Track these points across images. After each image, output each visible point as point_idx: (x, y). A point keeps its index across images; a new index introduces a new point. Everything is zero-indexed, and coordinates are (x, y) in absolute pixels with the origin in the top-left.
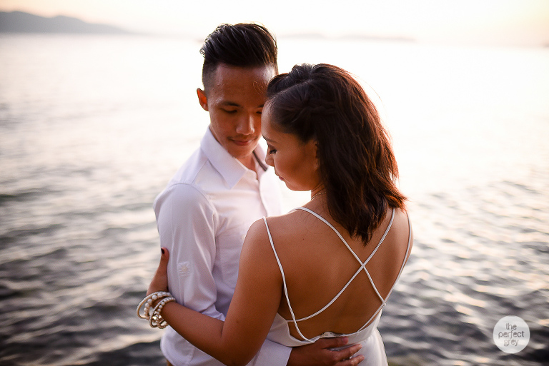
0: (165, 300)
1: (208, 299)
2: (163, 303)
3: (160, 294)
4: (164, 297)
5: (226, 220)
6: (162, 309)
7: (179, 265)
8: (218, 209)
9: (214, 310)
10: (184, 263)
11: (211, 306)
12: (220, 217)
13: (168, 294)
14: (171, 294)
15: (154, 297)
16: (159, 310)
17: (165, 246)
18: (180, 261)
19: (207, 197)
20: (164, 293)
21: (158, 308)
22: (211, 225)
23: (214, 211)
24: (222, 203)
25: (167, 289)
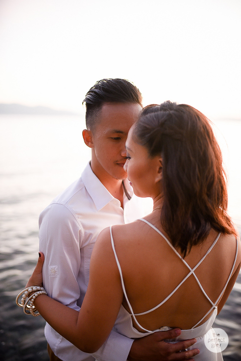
0: (38, 293)
1: (71, 297)
2: (36, 295)
3: (34, 288)
4: (39, 290)
5: (91, 235)
6: (35, 299)
7: (50, 267)
8: (84, 227)
9: (75, 305)
10: (54, 266)
11: (74, 302)
12: (85, 233)
13: (42, 288)
14: (44, 289)
15: (30, 290)
16: (32, 300)
17: (42, 251)
18: (51, 265)
19: (76, 216)
20: (39, 288)
21: (32, 298)
22: (77, 239)
23: (81, 228)
24: (88, 222)
25: (42, 285)
